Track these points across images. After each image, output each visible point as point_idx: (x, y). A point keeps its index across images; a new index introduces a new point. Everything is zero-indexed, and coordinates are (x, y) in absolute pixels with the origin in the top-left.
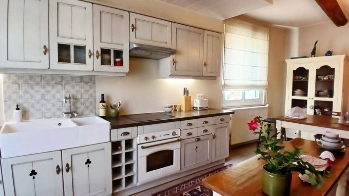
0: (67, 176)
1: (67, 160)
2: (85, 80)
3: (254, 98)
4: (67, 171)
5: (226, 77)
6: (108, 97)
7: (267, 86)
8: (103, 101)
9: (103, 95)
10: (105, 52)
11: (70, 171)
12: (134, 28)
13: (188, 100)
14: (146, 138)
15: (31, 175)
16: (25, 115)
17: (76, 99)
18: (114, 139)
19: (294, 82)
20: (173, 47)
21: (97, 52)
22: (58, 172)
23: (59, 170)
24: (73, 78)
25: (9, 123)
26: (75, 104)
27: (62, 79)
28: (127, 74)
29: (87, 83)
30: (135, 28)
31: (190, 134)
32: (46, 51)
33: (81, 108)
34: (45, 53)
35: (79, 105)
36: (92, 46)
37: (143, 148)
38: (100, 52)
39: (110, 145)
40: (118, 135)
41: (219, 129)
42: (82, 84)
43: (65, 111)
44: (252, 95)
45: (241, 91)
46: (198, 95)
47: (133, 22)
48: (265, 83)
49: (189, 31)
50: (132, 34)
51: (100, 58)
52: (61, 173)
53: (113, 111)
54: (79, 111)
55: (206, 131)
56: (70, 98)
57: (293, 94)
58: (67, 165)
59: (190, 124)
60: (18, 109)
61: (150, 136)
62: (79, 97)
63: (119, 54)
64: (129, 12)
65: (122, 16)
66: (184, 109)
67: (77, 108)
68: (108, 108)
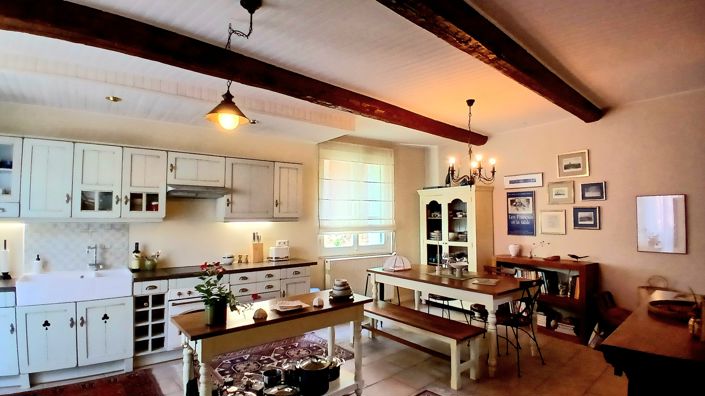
0: (81, 330)
1: (81, 313)
2: (117, 227)
3: (379, 243)
4: (82, 324)
5: (323, 216)
6: (145, 247)
7: (393, 226)
8: (137, 251)
9: (137, 244)
10: (135, 197)
11: (84, 325)
12: (173, 168)
13: (258, 249)
14: (180, 294)
15: (44, 325)
16: (45, 266)
17: (104, 249)
18: (138, 293)
19: (428, 221)
20: (228, 185)
21: (126, 197)
22: (72, 325)
23: (73, 323)
24: (102, 226)
25: (29, 274)
26: (102, 254)
27: (89, 227)
28: (165, 219)
29: (119, 230)
30: (175, 167)
31: (244, 290)
32: (69, 199)
33: (110, 259)
34: (68, 201)
35: (107, 255)
36: (121, 191)
37: (174, 305)
38: (129, 197)
39: (131, 300)
40: (142, 289)
41: (294, 286)
42: (113, 231)
43: (91, 262)
44: (374, 239)
45: (352, 234)
46: (278, 242)
47: (172, 161)
48: (391, 222)
49: (251, 165)
50: (171, 175)
51: (129, 203)
52: (74, 327)
53: (148, 263)
54: (108, 263)
55: (270, 287)
56: (96, 248)
57: (429, 237)
58: (82, 318)
59: (245, 278)
60: (38, 259)
61: (185, 292)
62: (108, 246)
63: (153, 197)
64: (167, 151)
65: (159, 157)
66: (251, 260)
67: (104, 259)
68: (142, 259)
